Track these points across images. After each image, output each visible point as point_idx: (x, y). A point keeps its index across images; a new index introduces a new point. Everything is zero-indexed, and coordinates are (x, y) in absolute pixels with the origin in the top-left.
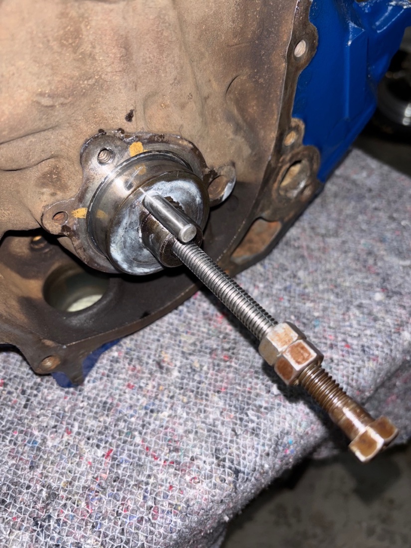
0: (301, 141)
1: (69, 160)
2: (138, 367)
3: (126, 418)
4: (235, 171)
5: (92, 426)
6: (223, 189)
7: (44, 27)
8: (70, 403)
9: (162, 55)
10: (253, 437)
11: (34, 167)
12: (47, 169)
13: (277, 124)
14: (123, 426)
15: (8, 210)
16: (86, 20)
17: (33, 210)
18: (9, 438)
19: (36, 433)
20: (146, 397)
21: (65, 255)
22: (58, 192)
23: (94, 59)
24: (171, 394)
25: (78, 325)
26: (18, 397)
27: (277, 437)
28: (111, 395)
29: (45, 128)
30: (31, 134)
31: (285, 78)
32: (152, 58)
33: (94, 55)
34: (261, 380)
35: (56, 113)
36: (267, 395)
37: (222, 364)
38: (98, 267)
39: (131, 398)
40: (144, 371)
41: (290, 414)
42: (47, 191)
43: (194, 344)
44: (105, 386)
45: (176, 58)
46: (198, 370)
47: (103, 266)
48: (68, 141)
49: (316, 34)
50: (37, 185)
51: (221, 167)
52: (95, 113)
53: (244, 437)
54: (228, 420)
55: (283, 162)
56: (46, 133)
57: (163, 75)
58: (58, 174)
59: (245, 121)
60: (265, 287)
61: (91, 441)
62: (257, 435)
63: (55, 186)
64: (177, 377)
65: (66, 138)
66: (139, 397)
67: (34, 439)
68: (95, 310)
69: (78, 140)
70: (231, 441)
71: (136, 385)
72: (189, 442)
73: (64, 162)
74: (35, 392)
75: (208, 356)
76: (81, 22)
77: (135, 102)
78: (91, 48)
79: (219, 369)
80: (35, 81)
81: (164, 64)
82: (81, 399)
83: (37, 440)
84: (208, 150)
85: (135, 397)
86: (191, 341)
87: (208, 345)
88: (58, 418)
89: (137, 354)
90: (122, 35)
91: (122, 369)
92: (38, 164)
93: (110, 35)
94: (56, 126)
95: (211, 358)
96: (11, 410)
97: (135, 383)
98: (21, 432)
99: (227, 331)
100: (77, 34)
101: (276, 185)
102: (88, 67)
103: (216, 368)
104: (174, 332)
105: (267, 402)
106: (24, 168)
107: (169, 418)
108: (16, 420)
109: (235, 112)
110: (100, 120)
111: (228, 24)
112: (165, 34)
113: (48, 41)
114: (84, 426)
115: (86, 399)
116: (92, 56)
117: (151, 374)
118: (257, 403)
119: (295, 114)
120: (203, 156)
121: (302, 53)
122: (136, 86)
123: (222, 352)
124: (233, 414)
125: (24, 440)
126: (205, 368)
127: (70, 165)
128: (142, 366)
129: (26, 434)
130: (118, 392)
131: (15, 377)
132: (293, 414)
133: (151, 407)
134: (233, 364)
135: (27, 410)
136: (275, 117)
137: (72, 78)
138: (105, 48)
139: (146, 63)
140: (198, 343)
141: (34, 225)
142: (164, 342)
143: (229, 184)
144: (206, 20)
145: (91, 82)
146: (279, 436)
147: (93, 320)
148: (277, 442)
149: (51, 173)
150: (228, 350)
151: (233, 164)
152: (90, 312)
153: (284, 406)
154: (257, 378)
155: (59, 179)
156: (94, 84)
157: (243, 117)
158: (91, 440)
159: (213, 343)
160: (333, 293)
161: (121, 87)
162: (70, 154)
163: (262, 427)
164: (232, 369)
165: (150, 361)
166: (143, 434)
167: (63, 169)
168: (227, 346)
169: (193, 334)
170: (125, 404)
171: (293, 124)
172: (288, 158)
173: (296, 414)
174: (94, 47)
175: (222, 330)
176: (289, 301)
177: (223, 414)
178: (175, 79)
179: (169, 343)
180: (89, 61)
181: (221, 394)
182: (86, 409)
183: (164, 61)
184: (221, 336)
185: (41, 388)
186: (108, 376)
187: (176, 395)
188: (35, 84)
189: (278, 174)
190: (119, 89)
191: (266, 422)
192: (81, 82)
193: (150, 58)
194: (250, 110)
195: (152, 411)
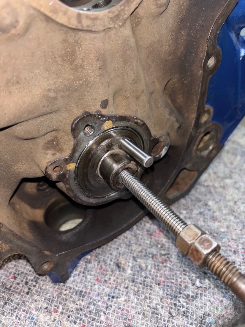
0: (211, 119)
1: (65, 132)
2: (104, 267)
3: (95, 302)
4: (170, 139)
5: (72, 308)
6: (162, 150)
7: (53, 49)
8: (57, 291)
9: (126, 66)
10: (184, 318)
11: (42, 137)
12: (50, 138)
13: (196, 109)
14: (93, 308)
15: (24, 165)
16: (79, 44)
17: (40, 165)
18: (15, 314)
19: (34, 312)
20: (109, 288)
21: (59, 194)
22: (57, 153)
23: (83, 68)
24: (126, 286)
25: (66, 240)
26: (23, 286)
27: (201, 318)
28: (86, 287)
29: (51, 111)
30: (41, 116)
31: (201, 80)
32: (119, 67)
33: (83, 66)
34: (188, 276)
35: (58, 102)
36: (193, 287)
37: (161, 265)
38: (81, 201)
39: (99, 289)
40: (108, 269)
41: (210, 301)
42: (50, 152)
43: (141, 252)
44: (82, 280)
45: (134, 67)
46: (144, 268)
47: (84, 201)
48: (64, 120)
49: (221, 53)
50: (43, 149)
51: (161, 137)
52: (82, 102)
53: (177, 318)
54: (166, 305)
55: (200, 133)
56: (51, 115)
57: (126, 78)
58: (57, 141)
59: (175, 107)
60: (187, 213)
61: (70, 319)
62: (187, 317)
63: (55, 149)
64: (130, 274)
65: (64, 118)
66: (104, 287)
67: (32, 316)
68: (77, 230)
69: (71, 119)
70: (168, 321)
71: (102, 279)
72: (139, 321)
73: (62, 134)
74: (34, 284)
75: (151, 259)
76: (76, 46)
77: (108, 95)
78: (81, 62)
79: (158, 268)
80: (45, 82)
81: (127, 71)
82: (65, 288)
83: (34, 317)
84: (153, 126)
85: (101, 288)
86: (139, 250)
87: (151, 252)
88: (48, 302)
89: (103, 257)
90: (101, 53)
91: (93, 268)
92: (44, 135)
93: (94, 53)
94: (58, 110)
95: (153, 260)
96: (18, 295)
97: (101, 278)
98: (24, 311)
99: (163, 242)
100: (73, 53)
101: (195, 148)
102: (80, 73)
103: (157, 267)
104: (128, 243)
105: (193, 292)
106: (36, 138)
107: (125, 303)
108: (21, 302)
109: (169, 101)
110: (86, 107)
111: (166, 48)
112: (128, 53)
113: (55, 58)
114: (66, 308)
115: (68, 289)
116: (82, 67)
117: (112, 271)
118: (186, 293)
119: (207, 102)
120: (150, 129)
121: (212, 65)
122: (109, 85)
123: (161, 256)
124: (169, 301)
125: (25, 316)
126: (149, 267)
127: (65, 135)
128: (106, 266)
129: (27, 313)
130: (90, 284)
131: (22, 273)
132: (212, 301)
133: (112, 295)
134: (168, 265)
135: (29, 296)
136: (195, 104)
137: (69, 80)
138: (90, 61)
139: (116, 70)
140: (144, 251)
141: (40, 174)
142: (121, 250)
143: (166, 147)
144: (153, 45)
145: (81, 82)
146: (203, 317)
147: (76, 236)
148: (202, 321)
149: (53, 141)
150: (164, 255)
151: (168, 134)
152: (74, 231)
153: (205, 296)
154: (185, 275)
155: (58, 144)
156: (83, 84)
157: (174, 105)
158: (70, 317)
159: (154, 251)
160: (233, 215)
161: (99, 85)
162: (66, 128)
163: (190, 311)
164: (167, 269)
165: (112, 263)
166: (107, 314)
167: (61, 138)
168: (163, 252)
169: (140, 245)
170: (94, 292)
171: (206, 109)
172: (203, 130)
173: (213, 301)
174: (83, 61)
175: (160, 242)
176: (204, 221)
177: (163, 300)
178: (133, 80)
179: (125, 251)
180: (80, 70)
181: (161, 286)
182: (68, 295)
183: (127, 69)
184: (159, 246)
185: (39, 281)
186: (83, 273)
187: (130, 286)
188: (46, 84)
189: (196, 141)
190: (99, 86)
191: (192, 307)
192: (74, 83)
193: (118, 67)
194: (178, 101)
195: (113, 297)
